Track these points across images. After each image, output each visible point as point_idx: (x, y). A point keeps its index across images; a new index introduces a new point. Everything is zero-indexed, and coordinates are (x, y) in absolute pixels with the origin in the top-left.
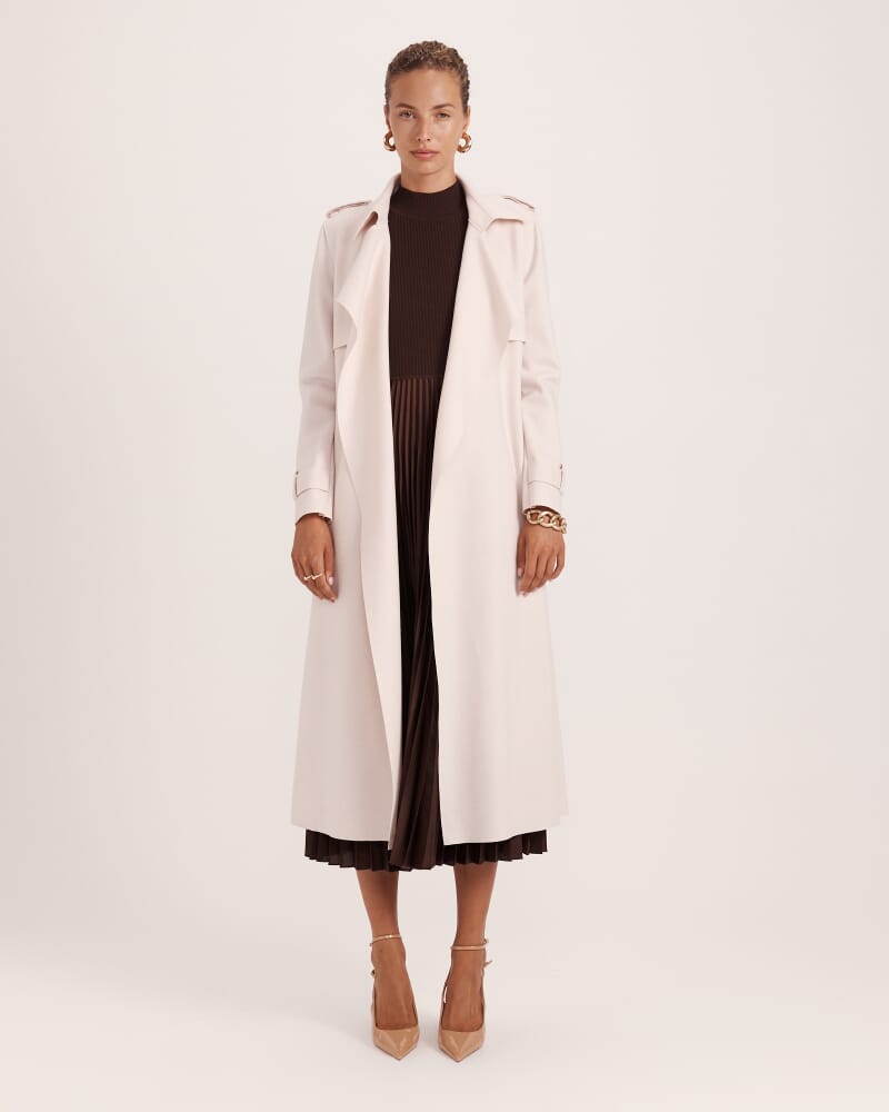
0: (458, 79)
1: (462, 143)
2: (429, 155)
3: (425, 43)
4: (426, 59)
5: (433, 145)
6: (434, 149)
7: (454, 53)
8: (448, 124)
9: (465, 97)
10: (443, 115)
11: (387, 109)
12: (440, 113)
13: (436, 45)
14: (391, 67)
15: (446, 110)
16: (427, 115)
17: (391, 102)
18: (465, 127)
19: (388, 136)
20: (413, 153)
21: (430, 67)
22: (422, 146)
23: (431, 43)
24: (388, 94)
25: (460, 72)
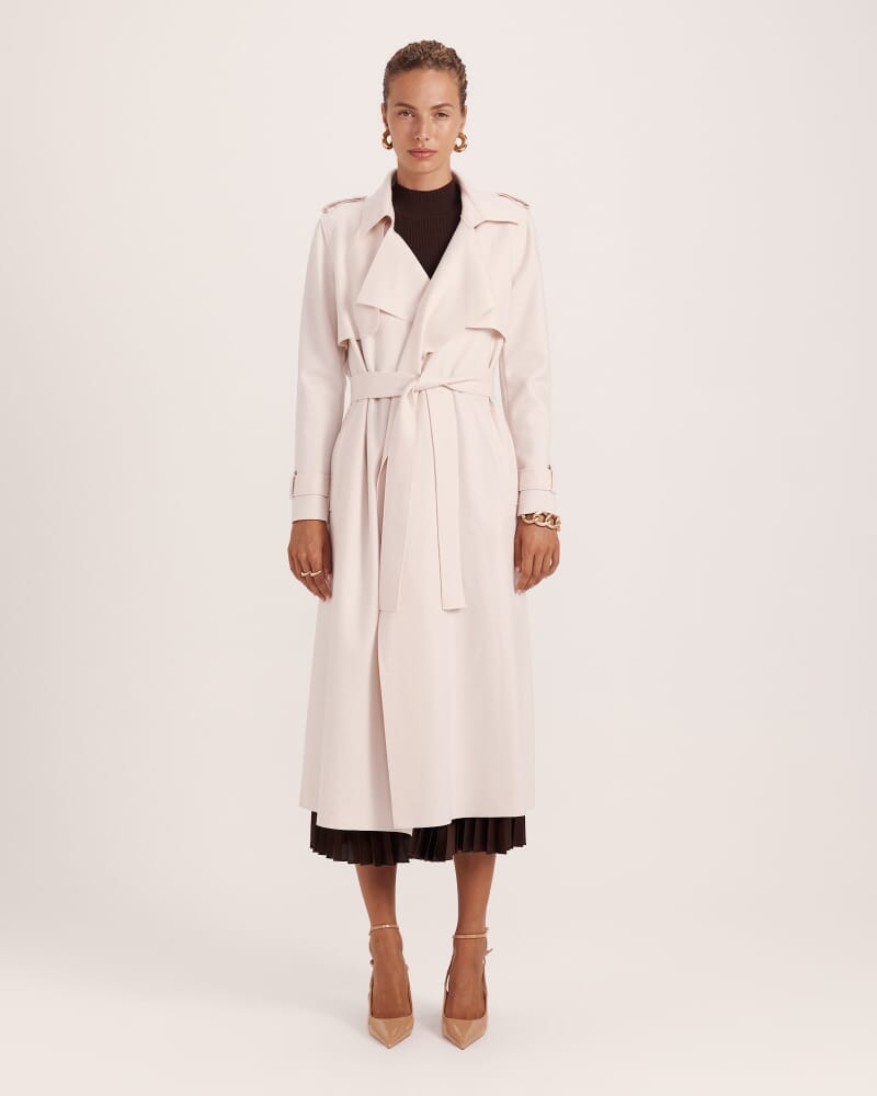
0: (456, 79)
1: (459, 142)
2: (427, 155)
3: (423, 42)
4: (426, 59)
5: (431, 144)
6: (433, 148)
7: (452, 52)
8: (446, 124)
9: (463, 97)
10: (441, 115)
11: (385, 107)
12: (439, 113)
13: (435, 45)
14: (390, 65)
15: (445, 109)
16: (426, 115)
17: (389, 101)
18: (462, 126)
19: (386, 134)
20: (411, 152)
21: (430, 67)
22: (420, 145)
23: (430, 43)
24: (386, 93)
25: (458, 73)
